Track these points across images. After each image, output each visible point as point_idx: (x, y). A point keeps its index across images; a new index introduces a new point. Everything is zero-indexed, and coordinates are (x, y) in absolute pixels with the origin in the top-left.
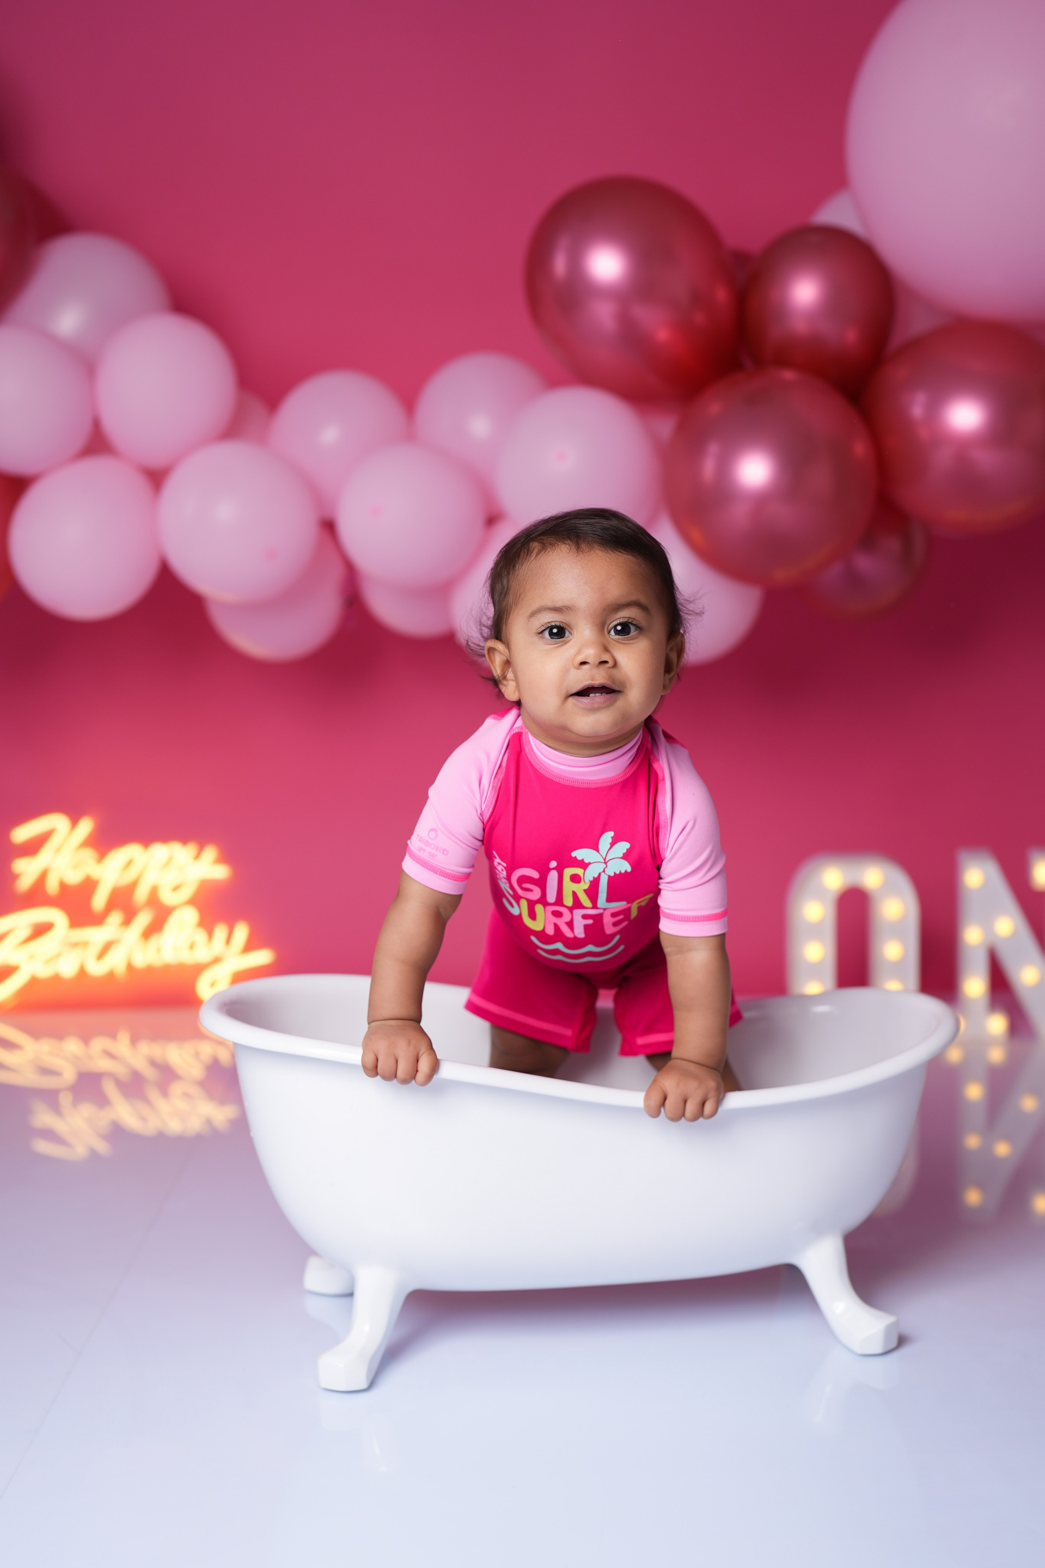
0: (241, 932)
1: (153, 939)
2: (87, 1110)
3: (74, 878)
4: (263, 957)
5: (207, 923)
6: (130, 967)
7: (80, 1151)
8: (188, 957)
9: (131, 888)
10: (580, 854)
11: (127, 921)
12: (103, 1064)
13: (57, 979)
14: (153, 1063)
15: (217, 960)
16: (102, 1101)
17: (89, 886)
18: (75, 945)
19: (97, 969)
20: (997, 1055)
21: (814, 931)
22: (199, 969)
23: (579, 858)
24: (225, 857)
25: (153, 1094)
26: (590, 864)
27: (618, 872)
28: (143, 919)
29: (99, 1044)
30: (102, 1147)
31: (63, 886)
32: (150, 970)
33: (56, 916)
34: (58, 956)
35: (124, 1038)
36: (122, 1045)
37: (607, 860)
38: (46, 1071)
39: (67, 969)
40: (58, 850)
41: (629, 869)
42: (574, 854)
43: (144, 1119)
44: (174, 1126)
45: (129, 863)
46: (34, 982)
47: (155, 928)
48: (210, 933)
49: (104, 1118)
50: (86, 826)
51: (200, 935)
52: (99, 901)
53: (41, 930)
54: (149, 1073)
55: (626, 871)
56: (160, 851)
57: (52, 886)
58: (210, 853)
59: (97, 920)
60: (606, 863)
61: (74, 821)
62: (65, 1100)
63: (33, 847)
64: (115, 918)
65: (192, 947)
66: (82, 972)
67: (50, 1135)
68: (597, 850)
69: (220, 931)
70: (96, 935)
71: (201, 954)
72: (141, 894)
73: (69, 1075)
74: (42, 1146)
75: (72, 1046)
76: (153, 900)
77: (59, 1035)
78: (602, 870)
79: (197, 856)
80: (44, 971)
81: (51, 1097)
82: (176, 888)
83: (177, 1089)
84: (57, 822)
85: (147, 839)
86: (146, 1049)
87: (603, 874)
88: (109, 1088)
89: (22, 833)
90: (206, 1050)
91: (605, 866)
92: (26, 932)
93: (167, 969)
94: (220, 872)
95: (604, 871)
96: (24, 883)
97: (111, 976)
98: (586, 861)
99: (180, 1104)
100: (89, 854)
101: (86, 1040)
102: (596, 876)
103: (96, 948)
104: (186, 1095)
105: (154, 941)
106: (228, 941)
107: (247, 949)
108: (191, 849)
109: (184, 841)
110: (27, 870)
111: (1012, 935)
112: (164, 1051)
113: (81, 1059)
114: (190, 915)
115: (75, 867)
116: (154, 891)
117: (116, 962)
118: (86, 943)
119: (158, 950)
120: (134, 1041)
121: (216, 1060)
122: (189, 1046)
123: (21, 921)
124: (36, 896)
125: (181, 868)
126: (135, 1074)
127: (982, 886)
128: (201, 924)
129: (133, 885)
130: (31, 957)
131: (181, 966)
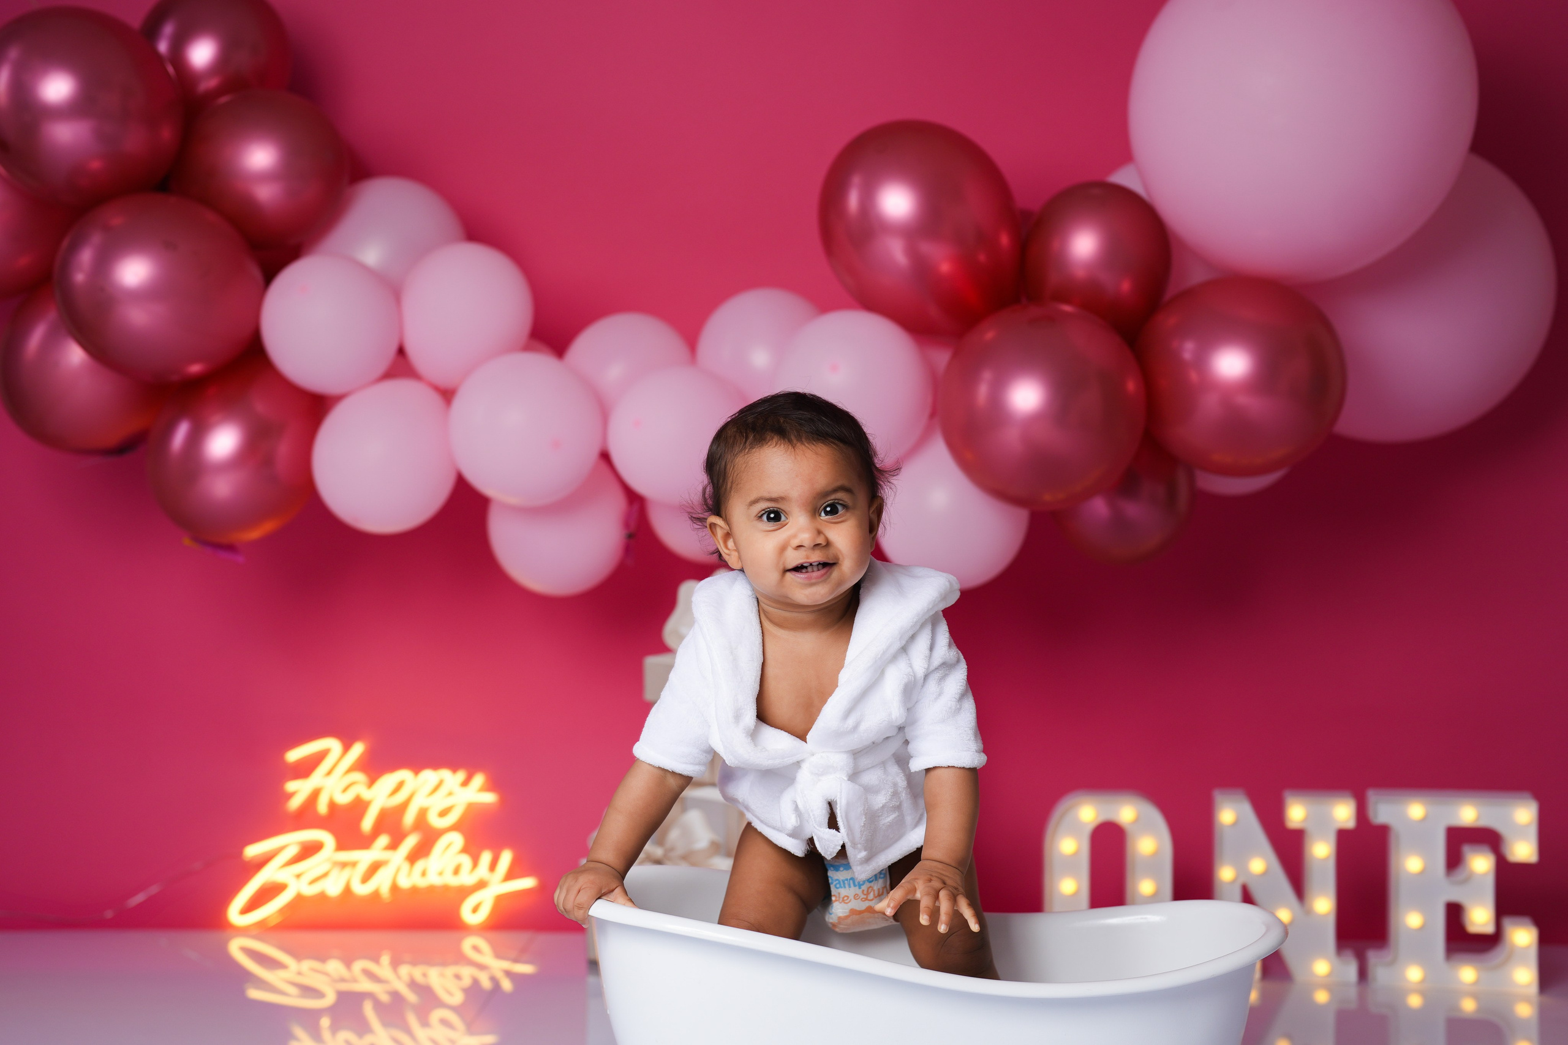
0: (506, 857)
1: (419, 861)
2: (345, 1037)
3: (343, 799)
4: (528, 883)
5: (472, 849)
6: (395, 888)
8: (454, 881)
9: (400, 810)
11: (393, 846)
12: (365, 985)
13: (322, 897)
14: (413, 985)
15: (481, 885)
16: (361, 1026)
17: (359, 807)
18: (344, 865)
19: (361, 890)
21: (1069, 865)
22: (465, 892)
24: (492, 785)
25: (412, 1020)
28: (410, 842)
29: (360, 966)
31: (332, 806)
32: (414, 891)
33: (326, 838)
34: (325, 875)
35: (385, 959)
36: (383, 968)
38: (308, 991)
39: (333, 888)
40: (329, 773)
45: (400, 785)
46: (299, 899)
47: (421, 852)
48: (475, 859)
50: (358, 749)
51: (466, 860)
52: (367, 824)
53: (309, 850)
56: (429, 777)
57: (322, 808)
58: (479, 780)
59: (365, 842)
61: (347, 746)
62: (325, 1022)
63: (305, 769)
64: (383, 840)
65: (456, 871)
66: (347, 891)
69: (486, 857)
70: (364, 857)
71: (467, 878)
72: (409, 818)
73: (330, 999)
75: (334, 966)
76: (421, 823)
77: (321, 957)
79: (465, 783)
80: (309, 890)
81: (309, 1019)
82: (443, 813)
83: (437, 1014)
84: (332, 744)
85: (417, 764)
86: (405, 970)
88: (368, 1009)
89: (294, 755)
90: (467, 974)
92: (292, 851)
93: (431, 889)
94: (489, 798)
96: (295, 803)
97: (375, 896)
100: (359, 777)
101: (348, 963)
103: (362, 868)
104: (444, 1022)
105: (420, 864)
106: (493, 866)
107: (510, 876)
108: (461, 775)
109: (454, 767)
110: (298, 790)
111: (1266, 873)
112: (425, 975)
113: (343, 980)
114: (456, 840)
115: (345, 790)
116: (422, 814)
117: (381, 883)
118: (354, 864)
119: (424, 874)
120: (395, 964)
121: (476, 982)
122: (450, 971)
123: (291, 841)
124: (306, 817)
125: (450, 794)
126: (396, 996)
127: (1235, 824)
128: (465, 850)
129: (403, 807)
130: (298, 876)
131: (446, 888)
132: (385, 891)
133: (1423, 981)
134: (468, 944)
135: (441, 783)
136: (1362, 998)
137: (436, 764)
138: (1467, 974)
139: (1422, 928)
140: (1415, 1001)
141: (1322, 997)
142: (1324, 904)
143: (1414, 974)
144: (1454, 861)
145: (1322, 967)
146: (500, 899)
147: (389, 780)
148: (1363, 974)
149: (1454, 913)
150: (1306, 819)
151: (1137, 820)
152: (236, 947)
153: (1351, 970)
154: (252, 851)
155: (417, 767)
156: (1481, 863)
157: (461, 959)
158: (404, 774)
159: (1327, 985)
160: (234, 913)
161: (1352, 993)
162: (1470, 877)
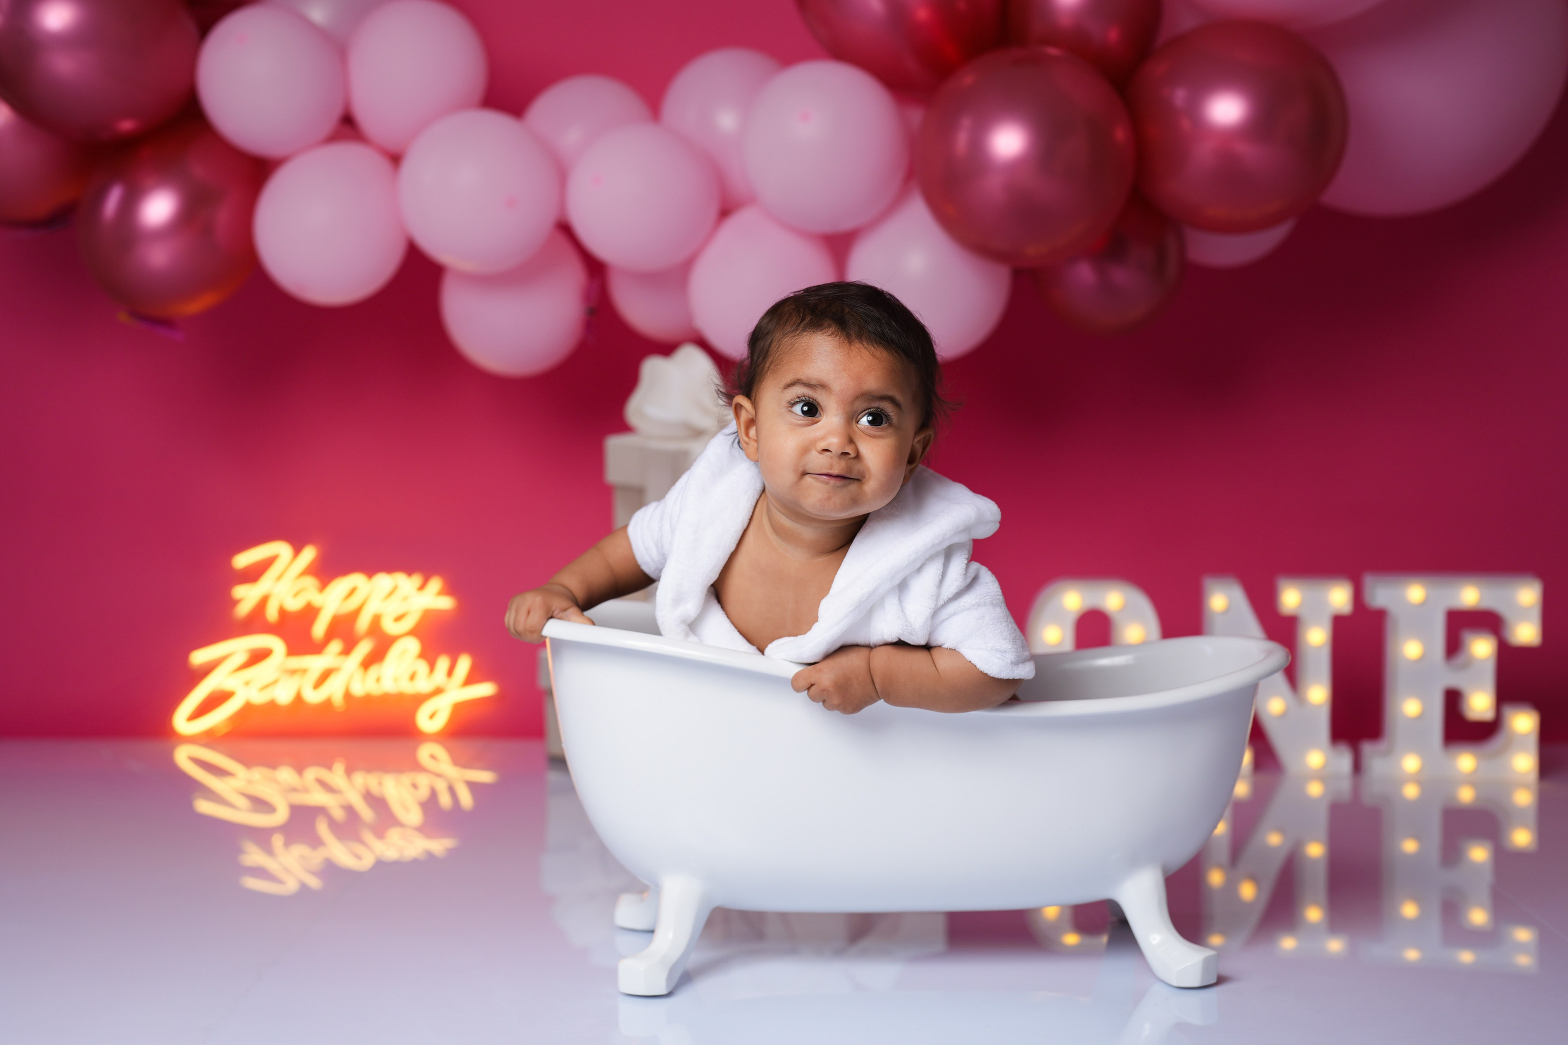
0: (464, 664)
1: (373, 668)
2: (299, 850)
3: (294, 605)
4: (485, 690)
5: (429, 655)
6: (348, 696)
7: (291, 886)
8: (408, 688)
9: (353, 616)
11: (347, 651)
12: (318, 798)
13: (272, 705)
14: (367, 796)
15: (438, 691)
16: (316, 842)
17: (310, 613)
18: (293, 672)
19: (314, 697)
22: (420, 699)
24: (450, 589)
25: (368, 837)
28: (364, 648)
29: (312, 773)
30: (314, 883)
31: (283, 612)
32: (368, 699)
33: (276, 644)
34: (275, 682)
35: (339, 768)
36: (337, 776)
38: (258, 804)
39: (284, 695)
40: (279, 578)
43: (357, 858)
45: (353, 591)
46: (248, 709)
47: (375, 657)
48: (432, 667)
49: (316, 857)
50: (309, 554)
51: (422, 666)
52: (319, 629)
53: (258, 657)
54: (366, 813)
56: (384, 581)
57: (272, 614)
58: (435, 585)
59: (317, 648)
61: (298, 550)
62: (278, 841)
63: (253, 574)
64: (335, 646)
65: (412, 677)
66: (299, 699)
67: (260, 872)
69: (443, 663)
70: (315, 664)
71: (423, 685)
72: (363, 623)
73: (283, 812)
74: (252, 883)
75: (286, 775)
76: (375, 628)
77: (272, 764)
79: (422, 587)
80: (259, 698)
81: (261, 837)
82: (398, 619)
84: (281, 549)
85: (371, 568)
86: (361, 779)
88: (322, 827)
89: (243, 560)
90: (423, 784)
92: (241, 658)
93: (386, 698)
94: (446, 603)
96: (243, 609)
97: (328, 704)
100: (311, 582)
101: (300, 770)
103: (315, 675)
105: (374, 670)
106: (450, 672)
107: (470, 681)
108: (416, 580)
109: (409, 571)
110: (246, 596)
112: (380, 784)
113: (294, 790)
114: (412, 646)
115: (296, 595)
116: (376, 620)
117: (334, 690)
118: (304, 671)
119: (378, 680)
120: (349, 771)
121: (434, 794)
122: (406, 779)
123: (238, 647)
124: (255, 623)
125: (405, 599)
126: (350, 810)
127: (1227, 611)
128: (423, 655)
129: (355, 614)
130: (247, 683)
131: (400, 697)
132: (338, 699)
133: (1422, 770)
134: (426, 752)
135: (395, 589)
136: (1356, 790)
137: (390, 568)
138: (1466, 761)
139: (1421, 717)
140: (1411, 791)
141: (1315, 789)
142: (1319, 694)
143: (1411, 763)
144: (1453, 646)
145: (1316, 759)
146: (459, 708)
147: (341, 585)
148: (1357, 766)
149: (1453, 699)
150: (1302, 604)
151: (1124, 609)
152: (183, 756)
153: (1344, 761)
154: (199, 657)
155: (370, 571)
156: (1482, 648)
157: (417, 767)
158: (356, 579)
159: (1321, 776)
160: (182, 720)
161: (1345, 785)
162: (1470, 662)
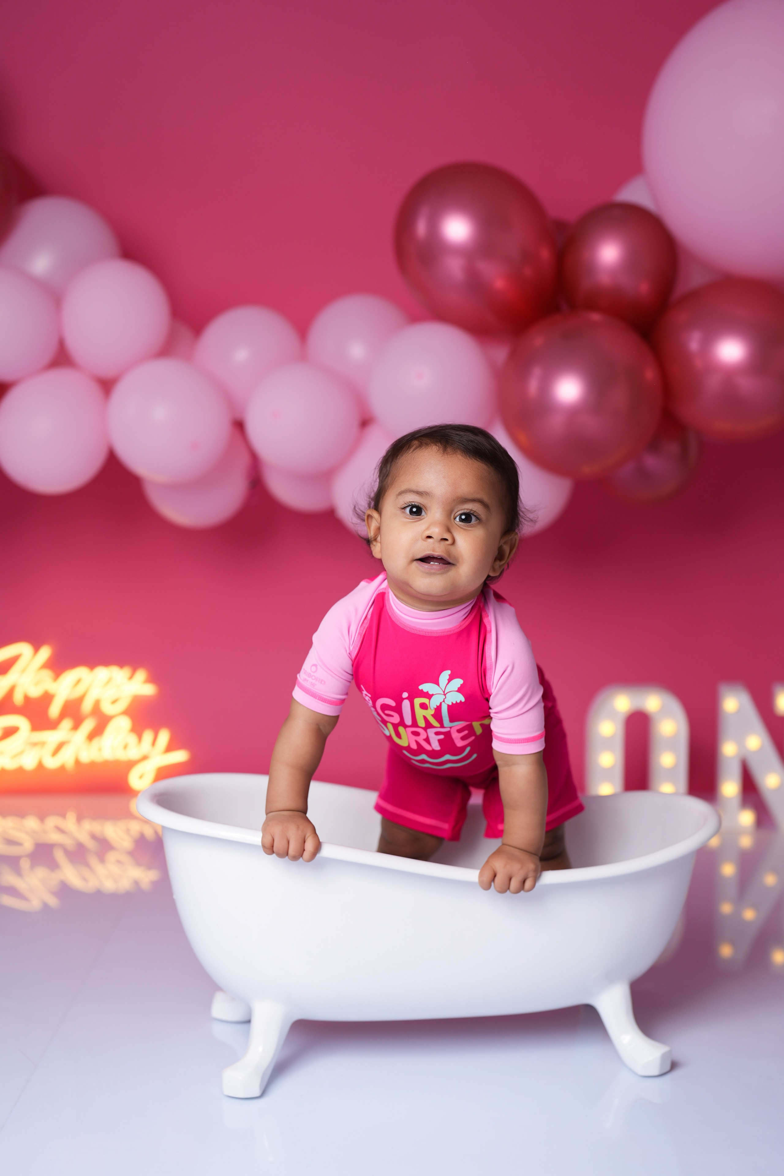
0: (164, 736)
1: (96, 741)
2: (41, 872)
3: (35, 692)
4: (180, 756)
5: (138, 729)
6: (77, 762)
7: (35, 904)
8: (122, 755)
9: (80, 700)
10: (425, 687)
11: (76, 726)
12: (55, 837)
13: (20, 770)
14: (93, 837)
15: (145, 758)
16: (54, 865)
17: (47, 698)
18: (35, 744)
19: (52, 763)
20: (746, 842)
21: (607, 744)
22: (131, 764)
23: (425, 691)
24: (152, 679)
25: (93, 861)
26: (433, 695)
27: (454, 702)
28: (88, 725)
29: (52, 821)
30: (53, 901)
31: (27, 698)
32: (93, 765)
33: (21, 722)
34: (21, 753)
35: (71, 817)
36: (70, 823)
37: (445, 693)
38: (11, 842)
39: (29, 763)
40: (23, 671)
41: (463, 700)
42: (421, 687)
43: (85, 880)
44: (109, 886)
45: (79, 681)
46: (2, 772)
47: (97, 732)
48: (140, 737)
49: (54, 878)
50: (45, 652)
51: (132, 739)
52: (54, 710)
53: (8, 732)
54: (90, 844)
55: (461, 701)
56: (102, 673)
57: (18, 698)
58: (141, 675)
59: (52, 725)
60: (445, 695)
61: (37, 649)
62: (25, 864)
63: (4, 668)
64: (67, 724)
65: (126, 747)
66: (40, 766)
67: (12, 891)
68: (438, 685)
69: (148, 736)
70: (51, 737)
71: (133, 754)
72: (87, 706)
73: (28, 845)
74: (7, 900)
75: (32, 823)
76: (96, 711)
77: (21, 814)
78: (442, 700)
79: (131, 677)
80: (10, 764)
81: (12, 862)
82: (114, 702)
83: (111, 857)
84: (23, 649)
85: (92, 663)
86: (88, 826)
87: (443, 703)
88: (59, 856)
90: (135, 827)
91: (444, 697)
93: (106, 764)
94: (148, 690)
95: (444, 701)
97: (62, 769)
98: (430, 693)
99: (114, 869)
100: (47, 674)
101: (42, 818)
102: (438, 705)
103: (52, 747)
104: (119, 862)
105: (96, 743)
106: (154, 743)
107: (168, 749)
108: (127, 671)
109: (121, 665)
111: (761, 750)
112: (102, 828)
113: (38, 833)
114: (125, 723)
115: (36, 684)
116: (97, 704)
117: (66, 758)
118: (44, 743)
119: (100, 750)
120: (80, 819)
121: (142, 834)
122: (122, 824)
124: (6, 706)
125: (118, 686)
126: (80, 845)
127: (738, 712)
128: (133, 729)
130: (2, 754)
131: (116, 763)
132: (70, 765)
135: (111, 678)
137: (106, 663)
146: (160, 769)
147: (70, 676)
151: (661, 710)
157: (129, 815)
158: (82, 671)
